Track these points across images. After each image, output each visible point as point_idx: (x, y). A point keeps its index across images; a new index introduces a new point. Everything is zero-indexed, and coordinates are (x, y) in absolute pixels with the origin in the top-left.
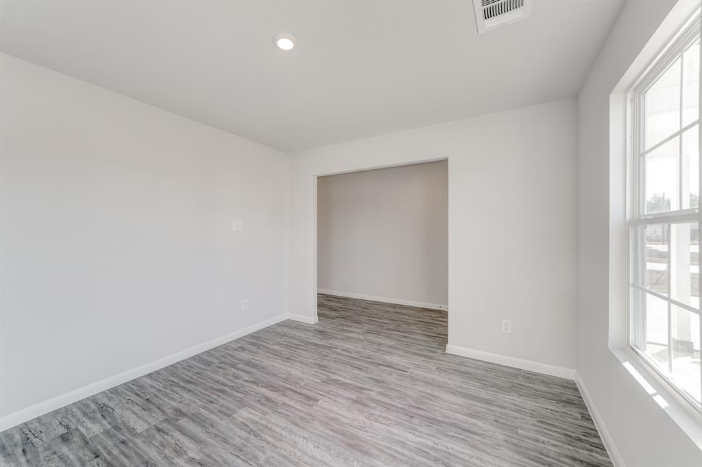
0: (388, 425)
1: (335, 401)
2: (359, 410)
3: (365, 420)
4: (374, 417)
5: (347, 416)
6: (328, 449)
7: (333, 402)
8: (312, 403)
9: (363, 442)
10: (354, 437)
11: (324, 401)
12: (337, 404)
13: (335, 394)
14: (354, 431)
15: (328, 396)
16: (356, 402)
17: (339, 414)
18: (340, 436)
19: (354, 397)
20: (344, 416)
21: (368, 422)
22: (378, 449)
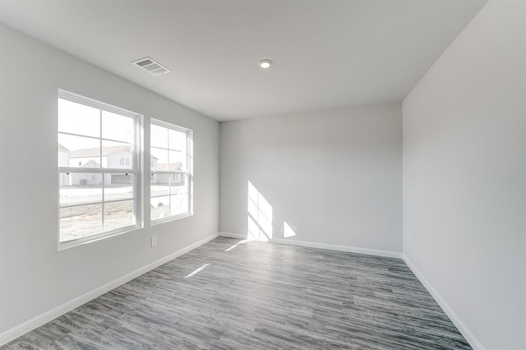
0: (199, 315)
1: (240, 332)
2: (218, 325)
3: (214, 318)
4: (207, 321)
5: (229, 319)
6: (239, 299)
7: (241, 330)
8: (260, 327)
9: (218, 304)
10: (224, 306)
11: (250, 330)
12: (237, 329)
13: (241, 340)
14: (223, 309)
15: (247, 337)
16: (220, 333)
17: (235, 319)
18: (232, 305)
19: (222, 339)
20: (230, 318)
21: (213, 316)
22: (210, 302)
